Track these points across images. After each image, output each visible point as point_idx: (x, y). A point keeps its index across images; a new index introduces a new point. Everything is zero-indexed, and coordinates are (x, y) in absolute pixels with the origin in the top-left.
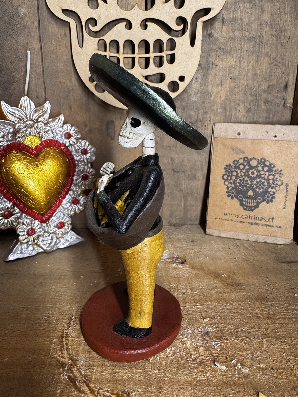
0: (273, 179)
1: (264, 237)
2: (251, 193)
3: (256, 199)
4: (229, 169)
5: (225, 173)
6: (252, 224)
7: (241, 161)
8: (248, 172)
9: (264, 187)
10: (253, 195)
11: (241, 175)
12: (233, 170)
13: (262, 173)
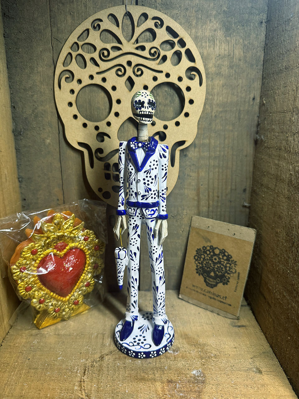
0: (229, 267)
1: (218, 310)
2: (212, 274)
3: (216, 280)
4: (200, 252)
5: (196, 254)
6: (211, 298)
7: (208, 248)
8: (212, 257)
9: (222, 272)
10: (215, 276)
11: (207, 259)
12: (202, 253)
13: (222, 260)
